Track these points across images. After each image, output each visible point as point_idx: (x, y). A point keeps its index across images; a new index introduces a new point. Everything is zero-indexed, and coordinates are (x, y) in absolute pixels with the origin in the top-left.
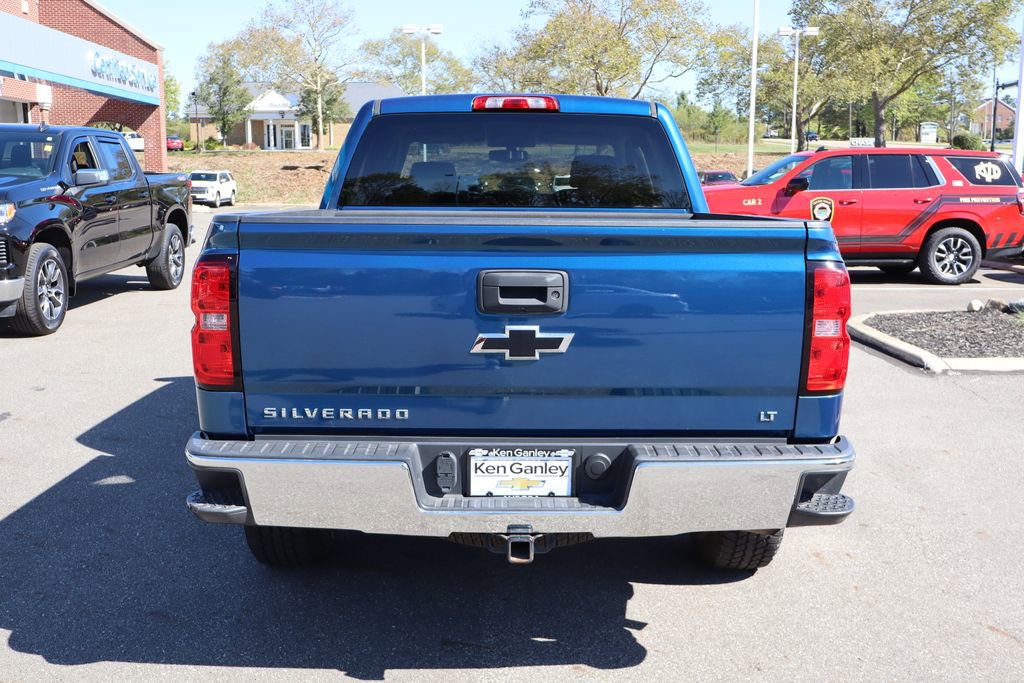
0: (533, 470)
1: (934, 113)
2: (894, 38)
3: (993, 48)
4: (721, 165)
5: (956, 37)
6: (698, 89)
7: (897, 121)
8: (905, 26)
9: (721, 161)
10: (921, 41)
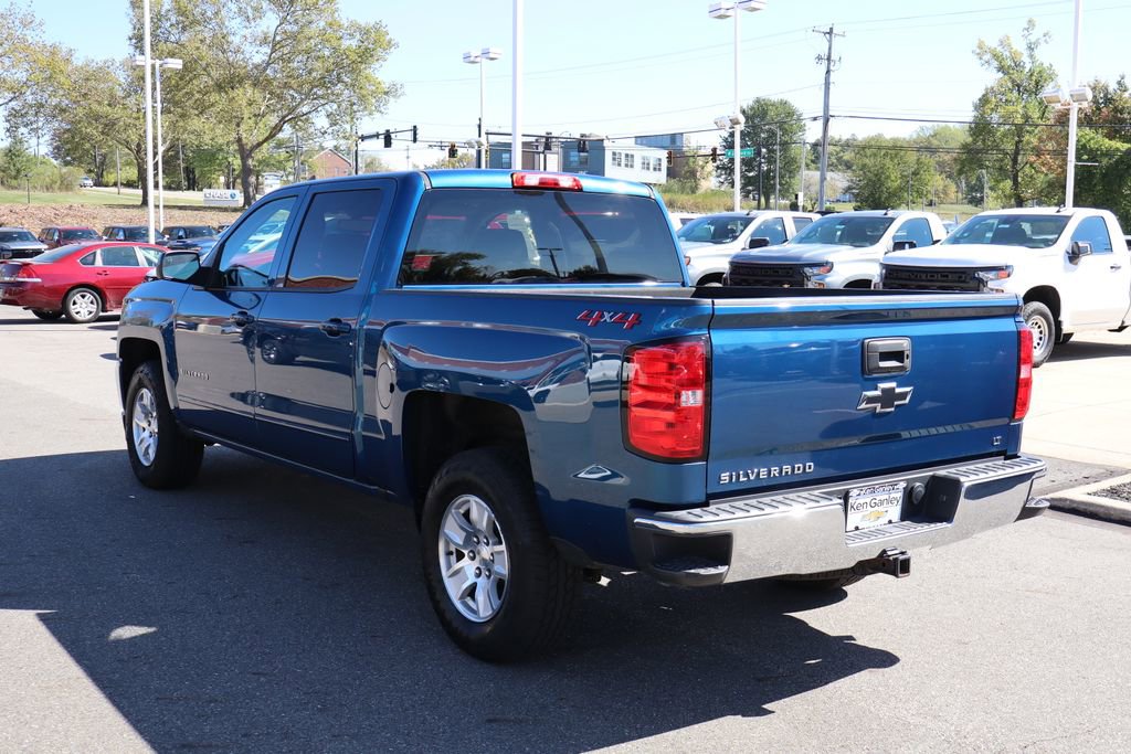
0: (882, 502)
1: (272, 162)
2: (259, 80)
3: (362, 98)
4: (68, 220)
5: (322, 83)
6: (8, 121)
7: (234, 170)
8: (268, 64)
9: (67, 215)
10: (286, 86)
